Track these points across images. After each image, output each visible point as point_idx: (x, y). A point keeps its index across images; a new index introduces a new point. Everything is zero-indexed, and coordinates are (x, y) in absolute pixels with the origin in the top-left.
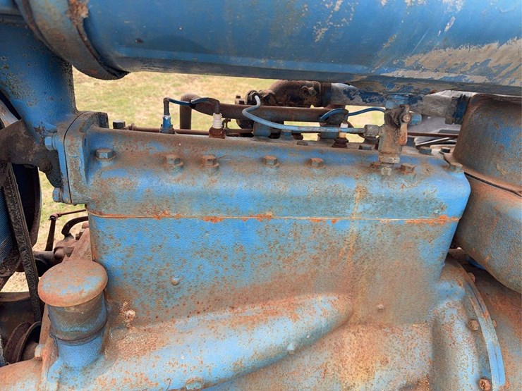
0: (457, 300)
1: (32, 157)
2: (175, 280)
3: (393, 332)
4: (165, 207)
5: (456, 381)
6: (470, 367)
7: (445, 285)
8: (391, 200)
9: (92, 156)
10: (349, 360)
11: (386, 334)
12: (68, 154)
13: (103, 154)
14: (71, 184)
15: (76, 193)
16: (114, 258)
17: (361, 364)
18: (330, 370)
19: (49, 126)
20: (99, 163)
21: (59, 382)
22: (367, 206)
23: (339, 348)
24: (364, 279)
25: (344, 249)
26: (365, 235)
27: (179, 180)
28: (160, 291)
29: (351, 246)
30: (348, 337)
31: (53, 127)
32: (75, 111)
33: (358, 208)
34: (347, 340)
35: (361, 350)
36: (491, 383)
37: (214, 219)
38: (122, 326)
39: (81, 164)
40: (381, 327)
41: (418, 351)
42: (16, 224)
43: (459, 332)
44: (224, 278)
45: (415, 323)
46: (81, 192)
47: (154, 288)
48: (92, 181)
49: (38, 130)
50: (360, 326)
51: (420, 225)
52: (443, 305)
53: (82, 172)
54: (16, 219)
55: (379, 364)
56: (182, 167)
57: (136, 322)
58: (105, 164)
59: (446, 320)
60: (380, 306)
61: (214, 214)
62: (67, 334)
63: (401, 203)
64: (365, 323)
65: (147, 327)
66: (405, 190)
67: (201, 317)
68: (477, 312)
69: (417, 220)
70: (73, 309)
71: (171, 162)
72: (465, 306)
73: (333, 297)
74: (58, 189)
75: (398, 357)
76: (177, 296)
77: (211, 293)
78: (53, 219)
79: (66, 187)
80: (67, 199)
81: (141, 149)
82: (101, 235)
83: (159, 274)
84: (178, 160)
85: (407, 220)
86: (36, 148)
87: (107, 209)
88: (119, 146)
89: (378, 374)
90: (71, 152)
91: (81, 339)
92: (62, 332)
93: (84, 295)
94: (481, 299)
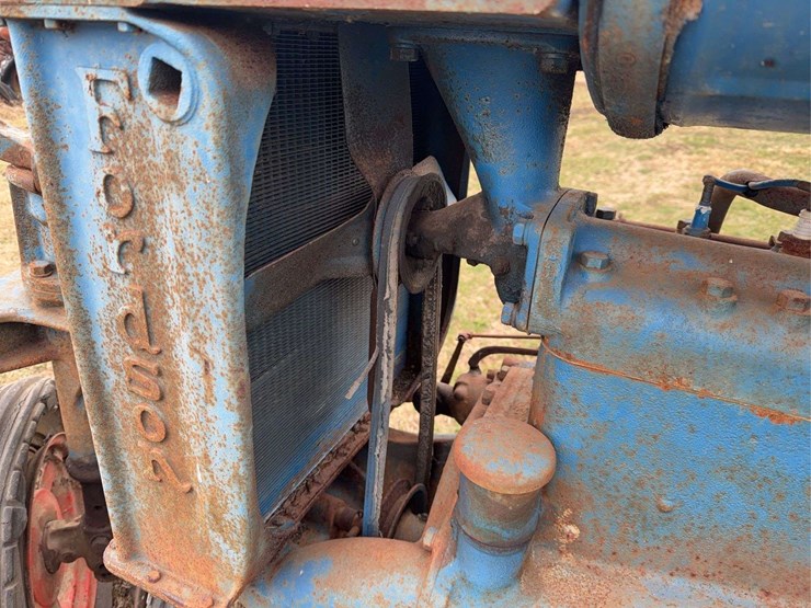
1: (485, 250)
2: (666, 503)
4: (683, 371)
9: (576, 260)
12: (544, 254)
13: (594, 261)
14: (536, 299)
15: (536, 315)
16: (571, 431)
19: (521, 207)
20: (583, 274)
21: (449, 597)
27: (723, 327)
28: (633, 512)
31: (528, 210)
32: (557, 188)
37: (778, 417)
38: (552, 544)
39: (559, 272)
42: (427, 339)
44: (764, 532)
46: (547, 315)
47: (623, 503)
48: (568, 302)
49: (504, 212)
53: (558, 285)
54: (429, 333)
56: (734, 304)
57: (576, 547)
58: (593, 278)
61: (781, 408)
62: (479, 531)
65: (593, 563)
67: (697, 584)
70: (499, 498)
71: (716, 293)
74: (510, 305)
76: (662, 532)
77: (731, 550)
78: (461, 341)
79: (525, 303)
80: (522, 323)
81: (657, 260)
82: (559, 391)
83: (640, 484)
84: (730, 291)
86: (495, 237)
87: (582, 351)
88: (619, 252)
90: (548, 250)
91: (496, 547)
92: (473, 526)
93: (521, 482)
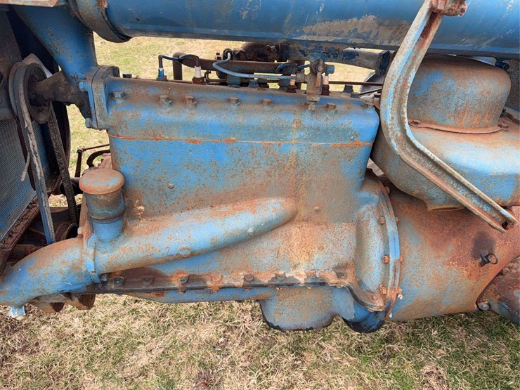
0: (374, 205)
1: (70, 96)
2: (171, 185)
3: (327, 228)
4: (160, 132)
5: (368, 258)
6: (378, 248)
7: (365, 194)
8: (318, 129)
9: (110, 96)
10: (295, 245)
11: (322, 229)
12: (95, 94)
13: (118, 95)
14: (97, 115)
15: (101, 122)
16: (128, 167)
17: (304, 249)
18: (281, 252)
19: (81, 75)
20: (115, 101)
21: (95, 249)
22: (302, 134)
23: (288, 237)
24: (303, 188)
25: (288, 165)
26: (302, 155)
27: (169, 113)
28: (161, 192)
29: (293, 163)
30: (294, 230)
31: (84, 76)
32: (97, 65)
33: (295, 135)
34: (294, 232)
35: (304, 239)
36: (389, 257)
37: (194, 142)
39: (104, 101)
40: (319, 224)
41: (346, 241)
43: (372, 226)
44: (204, 185)
45: (344, 222)
46: (104, 120)
47: (156, 190)
48: (111, 113)
49: (73, 78)
50: (303, 223)
51: (341, 148)
52: (364, 209)
53: (105, 106)
55: (317, 250)
56: (171, 104)
57: (145, 214)
58: (119, 101)
59: (365, 219)
60: (317, 208)
61: (195, 138)
62: (99, 215)
63: (326, 131)
64: (307, 221)
65: (153, 218)
66: (329, 122)
67: (190, 212)
68: (385, 211)
69: (338, 144)
70: (103, 197)
71: (163, 100)
72: (379, 209)
73: (282, 200)
74: (88, 119)
75: (331, 245)
76: (173, 196)
77: (197, 195)
79: (94, 117)
80: (95, 126)
81: (143, 91)
82: (118, 151)
83: (159, 180)
84: (168, 99)
85: (331, 144)
86: (73, 90)
87: (122, 132)
88: (128, 90)
89: (316, 257)
90: (97, 94)
91: (108, 220)
92: (96, 214)
94: (389, 203)
